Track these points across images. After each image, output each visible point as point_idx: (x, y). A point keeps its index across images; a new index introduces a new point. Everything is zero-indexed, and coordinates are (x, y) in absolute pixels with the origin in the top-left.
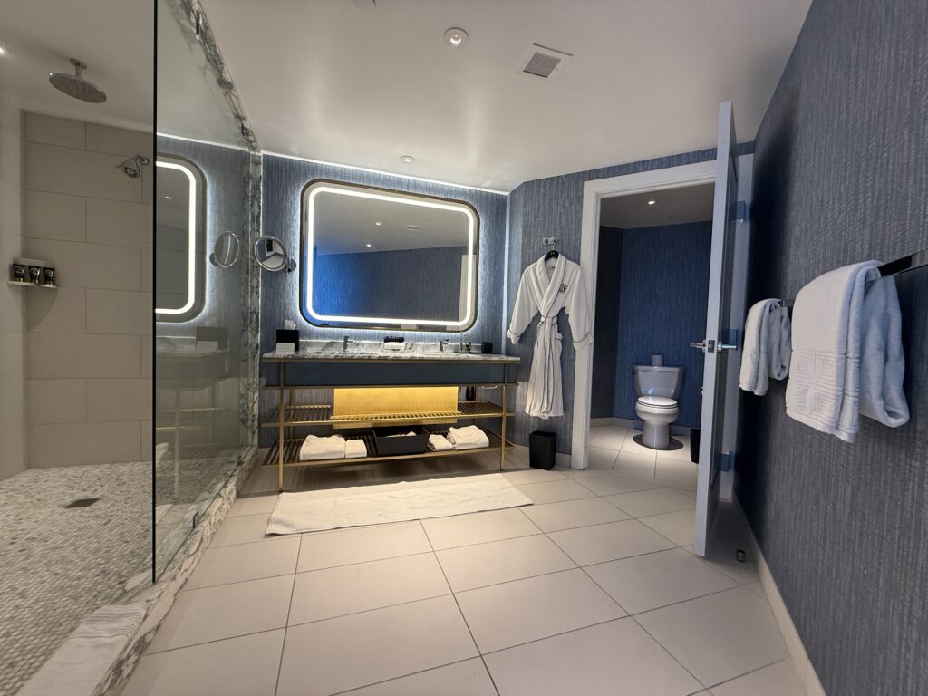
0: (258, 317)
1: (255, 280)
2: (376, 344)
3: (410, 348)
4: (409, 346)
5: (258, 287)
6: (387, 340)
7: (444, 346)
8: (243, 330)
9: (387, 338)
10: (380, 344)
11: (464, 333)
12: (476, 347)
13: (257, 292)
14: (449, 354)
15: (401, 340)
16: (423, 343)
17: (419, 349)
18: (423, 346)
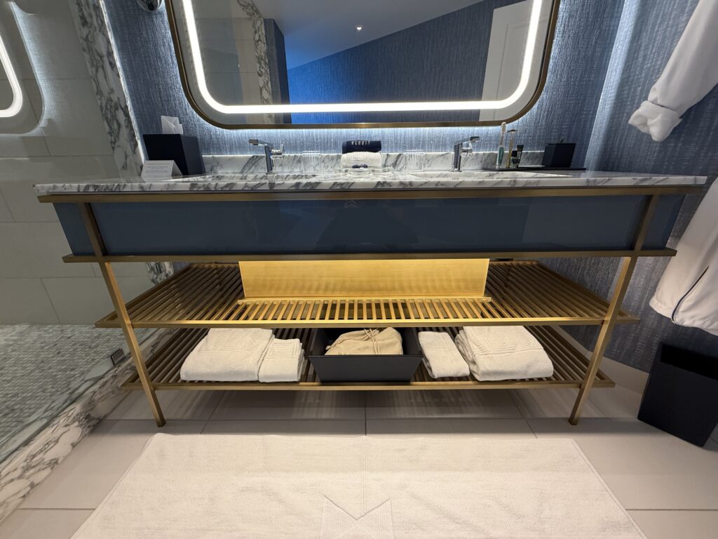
0: (127, 115)
1: (100, 38)
2: (333, 158)
3: (395, 165)
4: (391, 161)
5: (110, 54)
6: (349, 147)
7: (463, 155)
8: (113, 143)
9: (349, 143)
10: (339, 157)
11: (509, 126)
12: (532, 157)
13: (113, 65)
14: (472, 175)
15: (374, 147)
16: (418, 153)
17: (412, 165)
18: (420, 158)
